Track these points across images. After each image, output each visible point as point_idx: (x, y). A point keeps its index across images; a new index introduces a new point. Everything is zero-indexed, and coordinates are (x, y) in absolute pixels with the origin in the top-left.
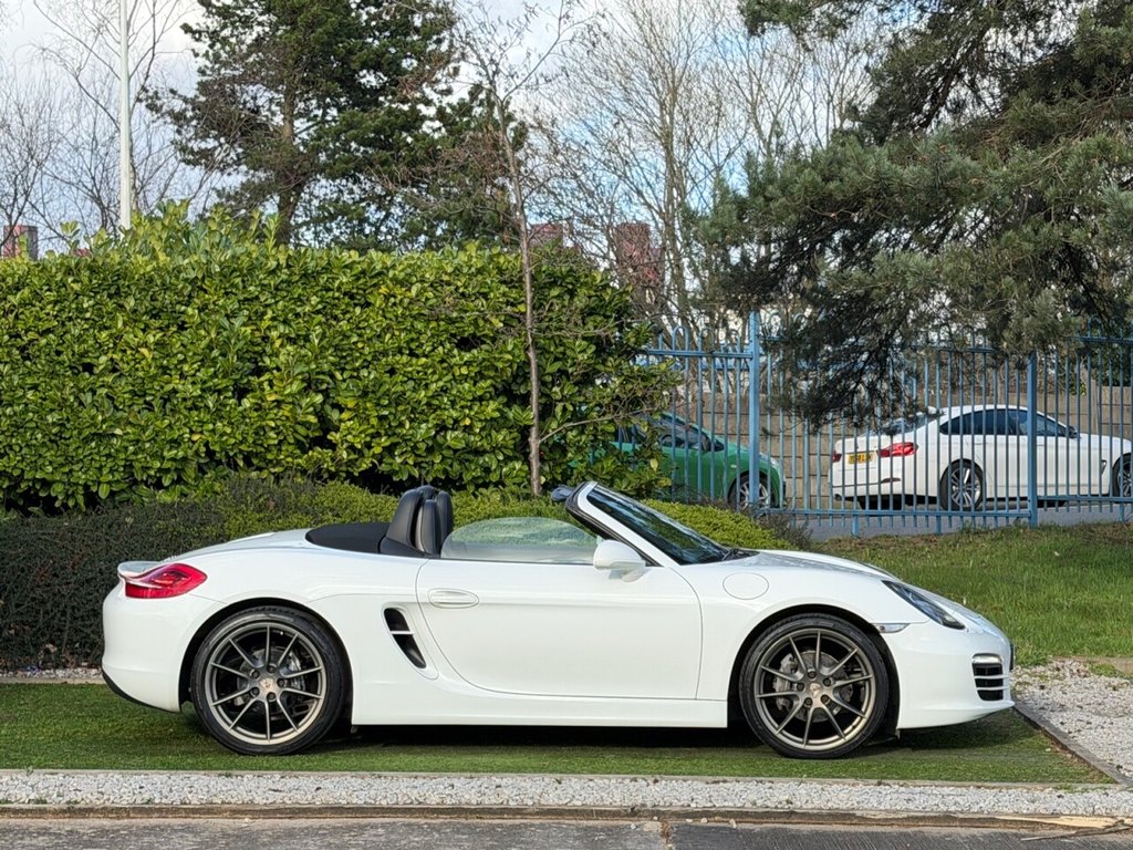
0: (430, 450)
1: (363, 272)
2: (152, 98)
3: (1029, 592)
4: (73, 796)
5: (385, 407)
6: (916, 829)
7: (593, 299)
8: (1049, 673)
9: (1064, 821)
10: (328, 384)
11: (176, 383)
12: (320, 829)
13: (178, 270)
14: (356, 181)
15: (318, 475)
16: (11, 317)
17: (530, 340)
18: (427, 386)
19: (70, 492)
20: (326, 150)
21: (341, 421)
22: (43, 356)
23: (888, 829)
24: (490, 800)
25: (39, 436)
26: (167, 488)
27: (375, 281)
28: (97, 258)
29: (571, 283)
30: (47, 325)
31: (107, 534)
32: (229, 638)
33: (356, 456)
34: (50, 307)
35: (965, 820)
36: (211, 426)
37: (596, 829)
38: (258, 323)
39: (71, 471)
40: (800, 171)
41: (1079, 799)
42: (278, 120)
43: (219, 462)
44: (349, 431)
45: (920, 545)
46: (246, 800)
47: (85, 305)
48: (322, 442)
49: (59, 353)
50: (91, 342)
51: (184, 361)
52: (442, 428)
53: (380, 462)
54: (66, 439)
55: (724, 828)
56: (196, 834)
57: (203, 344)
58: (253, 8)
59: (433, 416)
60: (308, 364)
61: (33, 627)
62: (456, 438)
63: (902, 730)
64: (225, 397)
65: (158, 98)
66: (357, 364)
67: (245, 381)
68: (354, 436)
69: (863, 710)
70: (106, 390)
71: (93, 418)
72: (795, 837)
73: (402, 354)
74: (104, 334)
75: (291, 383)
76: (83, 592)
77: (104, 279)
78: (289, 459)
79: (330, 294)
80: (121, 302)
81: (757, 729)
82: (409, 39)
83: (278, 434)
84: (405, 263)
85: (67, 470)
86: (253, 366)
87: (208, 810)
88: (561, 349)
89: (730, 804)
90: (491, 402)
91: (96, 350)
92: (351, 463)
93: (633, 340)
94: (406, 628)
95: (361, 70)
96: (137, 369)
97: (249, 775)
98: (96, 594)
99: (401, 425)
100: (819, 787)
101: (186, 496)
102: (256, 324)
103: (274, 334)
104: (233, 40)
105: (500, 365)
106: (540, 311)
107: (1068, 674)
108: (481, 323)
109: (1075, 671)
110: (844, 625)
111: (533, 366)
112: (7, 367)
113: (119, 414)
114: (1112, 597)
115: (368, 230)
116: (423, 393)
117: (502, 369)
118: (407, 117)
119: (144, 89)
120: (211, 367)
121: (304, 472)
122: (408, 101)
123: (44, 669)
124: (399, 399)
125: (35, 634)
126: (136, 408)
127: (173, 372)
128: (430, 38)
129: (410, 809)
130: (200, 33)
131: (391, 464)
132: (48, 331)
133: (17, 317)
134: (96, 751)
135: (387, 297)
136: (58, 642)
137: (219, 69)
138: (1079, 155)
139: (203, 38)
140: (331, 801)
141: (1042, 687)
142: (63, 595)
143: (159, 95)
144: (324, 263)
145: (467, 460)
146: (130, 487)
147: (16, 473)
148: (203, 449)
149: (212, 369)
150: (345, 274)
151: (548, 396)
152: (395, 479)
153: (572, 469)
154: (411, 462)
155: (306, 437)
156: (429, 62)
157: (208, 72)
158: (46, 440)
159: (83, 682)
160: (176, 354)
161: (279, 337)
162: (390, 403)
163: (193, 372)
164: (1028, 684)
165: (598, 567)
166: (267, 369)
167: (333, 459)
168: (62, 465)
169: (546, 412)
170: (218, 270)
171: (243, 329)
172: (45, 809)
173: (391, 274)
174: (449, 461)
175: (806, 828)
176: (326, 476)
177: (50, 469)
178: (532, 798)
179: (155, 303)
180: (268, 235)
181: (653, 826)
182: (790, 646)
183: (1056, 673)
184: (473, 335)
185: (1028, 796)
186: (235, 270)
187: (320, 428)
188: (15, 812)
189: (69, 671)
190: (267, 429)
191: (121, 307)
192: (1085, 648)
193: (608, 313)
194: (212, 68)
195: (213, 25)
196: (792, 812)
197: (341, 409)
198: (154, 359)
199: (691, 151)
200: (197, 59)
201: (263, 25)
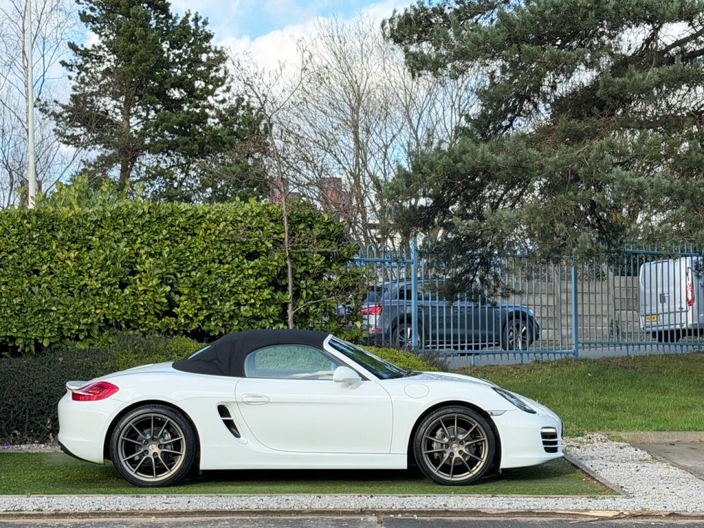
0: (231, 318)
1: (192, 216)
2: (43, 105)
3: (574, 396)
4: (57, 507)
5: (206, 293)
6: (513, 518)
7: (323, 230)
8: (584, 440)
9: (591, 513)
10: (173, 280)
11: (86, 280)
12: (194, 522)
13: (86, 216)
14: (169, 155)
15: (167, 333)
17: (287, 254)
18: (229, 281)
19: (27, 343)
20: (150, 136)
21: (180, 301)
22: (10, 266)
23: (498, 519)
24: (284, 506)
25: (9, 311)
26: (82, 341)
27: (199, 221)
28: (41, 209)
29: (310, 221)
30: (12, 248)
31: (48, 367)
32: (130, 423)
33: (189, 321)
34: (14, 237)
35: (539, 513)
36: (107, 305)
37: (342, 520)
38: (133, 245)
39: (27, 331)
40: (441, 158)
41: (599, 502)
42: (119, 118)
43: (111, 326)
44: (185, 307)
45: (511, 370)
46: (152, 508)
47: (34, 236)
48: (170, 313)
49: (19, 264)
50: (38, 257)
51: (91, 268)
52: (238, 304)
53: (203, 325)
54: (24, 313)
55: (410, 519)
56: (128, 525)
57: (102, 257)
58: (105, 51)
59: (233, 298)
60: (161, 269)
61: (6, 421)
62: (246, 310)
63: (503, 469)
64: (115, 288)
65: (47, 106)
66: (189, 269)
67: (126, 279)
68: (188, 310)
69: (482, 457)
70: (46, 285)
71: (40, 300)
72: (449, 523)
73: (215, 262)
74: (45, 253)
75: (152, 280)
76: (36, 401)
77: (45, 221)
78: (151, 324)
79: (174, 228)
80: (54, 234)
81: (424, 471)
82: (199, 69)
83: (145, 309)
84: (216, 210)
85: (25, 331)
86: (130, 270)
87: (132, 513)
88: (305, 259)
89: (414, 507)
90: (266, 290)
91: (40, 262)
92: (186, 325)
93: (346, 253)
94: (230, 416)
95: (171, 88)
96: (64, 273)
97: (149, 497)
98: (42, 402)
99: (215, 303)
100: (461, 498)
101: (92, 345)
102: (131, 246)
103: (142, 251)
104: (93, 70)
105: (271, 268)
106: (293, 237)
107: (595, 441)
108: (260, 244)
109: (599, 439)
110: (470, 411)
111: (289, 269)
113: (55, 298)
114: (621, 399)
115: (176, 184)
116: (227, 285)
117: (272, 271)
118: (199, 117)
119: (38, 100)
120: (106, 271)
121: (159, 331)
122: (199, 107)
123: (14, 445)
124: (214, 288)
125: (7, 425)
126: (64, 295)
127: (85, 274)
128: (211, 69)
129: (241, 512)
130: (72, 66)
131: (209, 326)
132: (13, 251)
134: (58, 486)
135: (206, 230)
136: (20, 430)
137: (84, 88)
138: (597, 150)
139: (73, 69)
140: (198, 508)
142: (24, 403)
143: (48, 104)
144: (170, 211)
145: (252, 323)
146: (60, 340)
148: (102, 318)
149: (107, 272)
150: (182, 217)
151: (298, 286)
152: (211, 334)
154: (220, 325)
155: (161, 310)
156: (212, 83)
157: (78, 89)
158: (13, 314)
159: (38, 451)
160: (87, 264)
161: (145, 253)
162: (208, 290)
163: (96, 274)
164: (573, 446)
165: (336, 381)
166: (138, 272)
167: (176, 324)
168: (22, 328)
169: (297, 295)
170: (110, 215)
171: (125, 249)
172: (43, 514)
173: (208, 216)
174: (242, 324)
175: (454, 519)
176: (172, 333)
177: (15, 330)
178: (307, 505)
179: (74, 235)
181: (372, 519)
182: (441, 424)
183: (589, 440)
184: (255, 251)
185: (573, 501)
186: (119, 215)
187: (169, 306)
188: (27, 516)
189: (28, 446)
190: (138, 306)
191: (55, 237)
192: (605, 427)
193: (332, 238)
194: (80, 87)
195: (80, 61)
196: (447, 511)
197: (180, 294)
198: (74, 266)
199: (370, 136)
200: (71, 81)
201: (110, 61)
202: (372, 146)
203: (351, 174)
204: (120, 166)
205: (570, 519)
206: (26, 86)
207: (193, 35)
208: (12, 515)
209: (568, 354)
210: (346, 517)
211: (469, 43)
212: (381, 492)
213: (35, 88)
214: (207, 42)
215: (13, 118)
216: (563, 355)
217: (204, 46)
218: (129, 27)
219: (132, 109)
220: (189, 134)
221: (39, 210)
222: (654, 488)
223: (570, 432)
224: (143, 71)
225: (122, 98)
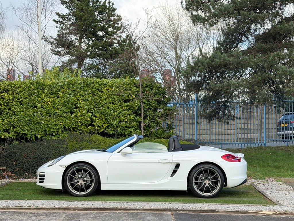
0: (117, 127)
1: (101, 84)
3: (263, 162)
4: (37, 205)
5: (106, 116)
6: (229, 214)
7: (157, 91)
8: (265, 181)
9: (263, 212)
10: (93, 111)
11: (57, 111)
12: (93, 213)
13: (57, 83)
14: (97, 59)
15: (91, 133)
16: (17, 94)
17: (141, 101)
18: (116, 111)
19: (31, 137)
20: (90, 51)
21: (96, 120)
22: (25, 104)
23: (223, 214)
24: (132, 207)
25: (24, 123)
26: (54, 136)
27: (104, 86)
29: (151, 87)
30: (26, 96)
31: (40, 147)
33: (99, 128)
34: (27, 92)
35: (241, 212)
36: (65, 121)
37: (156, 213)
38: (76, 96)
39: (32, 131)
40: (206, 60)
41: (267, 208)
42: (77, 44)
43: (67, 130)
44: (98, 122)
46: (76, 207)
47: (35, 92)
48: (91, 125)
49: (29, 103)
50: (37, 100)
51: (58, 105)
52: (120, 121)
53: (105, 130)
54: (30, 124)
55: (185, 213)
56: (66, 214)
57: (63, 101)
58: (71, 16)
59: (118, 119)
60: (88, 106)
61: (22, 169)
62: (123, 124)
64: (68, 114)
65: (47, 38)
66: (100, 106)
67: (73, 110)
68: (99, 124)
70: (40, 112)
71: (37, 119)
72: (202, 215)
73: (111, 104)
74: (40, 99)
75: (84, 111)
76: (35, 160)
77: (40, 85)
78: (83, 129)
79: (93, 89)
82: (110, 23)
83: (81, 123)
84: (111, 82)
86: (74, 106)
87: (68, 209)
88: (149, 102)
89: (187, 208)
90: (132, 115)
91: (38, 103)
92: (98, 130)
93: (166, 100)
95: (98, 31)
96: (47, 107)
97: (76, 202)
99: (110, 121)
100: (208, 205)
101: (59, 138)
104: (66, 24)
105: (134, 106)
106: (144, 93)
107: (270, 181)
108: (130, 96)
109: (272, 181)
111: (142, 107)
112: (17, 106)
113: (43, 118)
114: (283, 164)
116: (116, 113)
118: (110, 43)
119: (44, 36)
120: (65, 107)
121: (87, 132)
122: (110, 39)
123: (25, 179)
124: (110, 115)
125: (23, 171)
126: (47, 116)
127: (56, 108)
128: (115, 23)
129: (114, 209)
130: (58, 22)
131: (108, 130)
132: (26, 98)
133: (19, 95)
134: (40, 197)
135: (107, 90)
136: (28, 173)
137: (63, 31)
138: (272, 56)
140: (96, 207)
141: (263, 184)
142: (30, 161)
144: (92, 82)
145: (126, 129)
146: (45, 135)
147: (18, 132)
148: (63, 126)
150: (97, 84)
151: (146, 114)
152: (109, 134)
153: (151, 132)
154: (112, 130)
155: (88, 124)
156: (115, 29)
157: (60, 32)
158: (26, 124)
161: (81, 100)
162: (108, 116)
163: (60, 108)
164: (260, 183)
166: (78, 107)
167: (94, 129)
168: (29, 130)
169: (145, 118)
170: (67, 83)
171: (73, 97)
172: (31, 208)
173: (108, 84)
174: (122, 130)
175: (204, 214)
176: (92, 133)
177: (26, 131)
178: (142, 207)
179: (52, 91)
180: (78, 75)
181: (169, 213)
183: (267, 181)
184: (128, 99)
185: (256, 207)
186: (71, 83)
187: (91, 121)
188: (24, 209)
189: (31, 179)
190: (78, 122)
191: (44, 92)
192: (275, 176)
193: (160, 94)
194: (61, 31)
195: (61, 20)
196: (201, 210)
197: (96, 117)
198: (51, 105)
199: (182, 52)
200: (57, 28)
201: (73, 20)
202: (183, 57)
203: (174, 68)
204: (77, 64)
205: (254, 215)
206: (39, 30)
207: (108, 9)
208: (18, 208)
209: (261, 144)
210: (158, 212)
211: (218, 11)
212: (175, 201)
213: (42, 31)
214: (114, 12)
215: (33, 43)
216: (259, 145)
217: (112, 14)
218: (81, 6)
219: (82, 40)
220: (106, 51)
221: (37, 81)
222: (292, 202)
223: (259, 178)
224: (87, 24)
225: (79, 35)
